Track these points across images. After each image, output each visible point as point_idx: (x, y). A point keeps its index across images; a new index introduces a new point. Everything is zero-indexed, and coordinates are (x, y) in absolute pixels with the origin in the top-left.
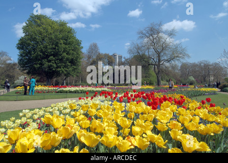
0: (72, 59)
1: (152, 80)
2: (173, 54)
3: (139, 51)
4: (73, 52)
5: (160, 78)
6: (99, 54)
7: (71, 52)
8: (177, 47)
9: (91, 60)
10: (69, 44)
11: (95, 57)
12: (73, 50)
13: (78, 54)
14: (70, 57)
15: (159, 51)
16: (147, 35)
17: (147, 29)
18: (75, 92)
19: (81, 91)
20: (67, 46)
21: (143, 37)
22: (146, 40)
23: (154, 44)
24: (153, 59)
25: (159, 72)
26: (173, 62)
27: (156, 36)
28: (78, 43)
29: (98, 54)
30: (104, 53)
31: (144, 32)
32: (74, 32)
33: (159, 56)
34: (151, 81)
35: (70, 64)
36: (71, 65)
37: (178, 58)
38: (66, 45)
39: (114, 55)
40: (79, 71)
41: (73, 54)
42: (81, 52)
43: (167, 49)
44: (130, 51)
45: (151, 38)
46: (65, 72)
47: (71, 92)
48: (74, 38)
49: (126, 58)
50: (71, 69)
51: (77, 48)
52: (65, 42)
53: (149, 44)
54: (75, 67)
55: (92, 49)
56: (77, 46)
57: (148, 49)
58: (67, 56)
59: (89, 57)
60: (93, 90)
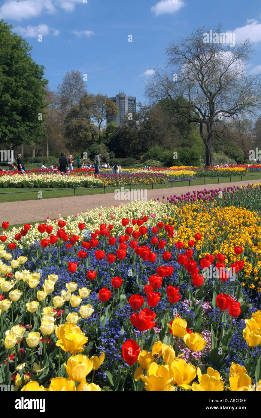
0: (25, 107)
1: (196, 151)
2: (242, 98)
3: (169, 91)
4: (25, 91)
5: (212, 149)
6: (86, 95)
7: (21, 91)
8: (251, 84)
9: (69, 108)
10: (16, 74)
11: (76, 102)
12: (25, 88)
13: (37, 97)
14: (19, 102)
15: (212, 91)
16: (188, 55)
17: (188, 43)
18: (23, 185)
19: (35, 182)
20: (11, 79)
21: (178, 60)
22: (185, 67)
23: (203, 77)
24: (199, 110)
25: (210, 136)
26: (240, 116)
27: (208, 57)
28: (37, 72)
29: (82, 95)
30: (96, 94)
31: (182, 49)
32: (26, 45)
33: (211, 104)
34: (193, 154)
35: (19, 118)
36: (24, 121)
37: (251, 108)
38: (9, 75)
39: (120, 98)
40: (41, 133)
41: (26, 96)
42: (44, 93)
43: (229, 87)
44: (150, 91)
45: (197, 62)
46: (11, 136)
47: (11, 185)
48: (27, 59)
49: (143, 105)
50: (22, 128)
51: (33, 83)
52: (7, 69)
53: (191, 77)
54: (31, 125)
55: (71, 85)
56: (33, 79)
57: (189, 86)
58: (12, 101)
59: (65, 102)
60: (62, 182)
